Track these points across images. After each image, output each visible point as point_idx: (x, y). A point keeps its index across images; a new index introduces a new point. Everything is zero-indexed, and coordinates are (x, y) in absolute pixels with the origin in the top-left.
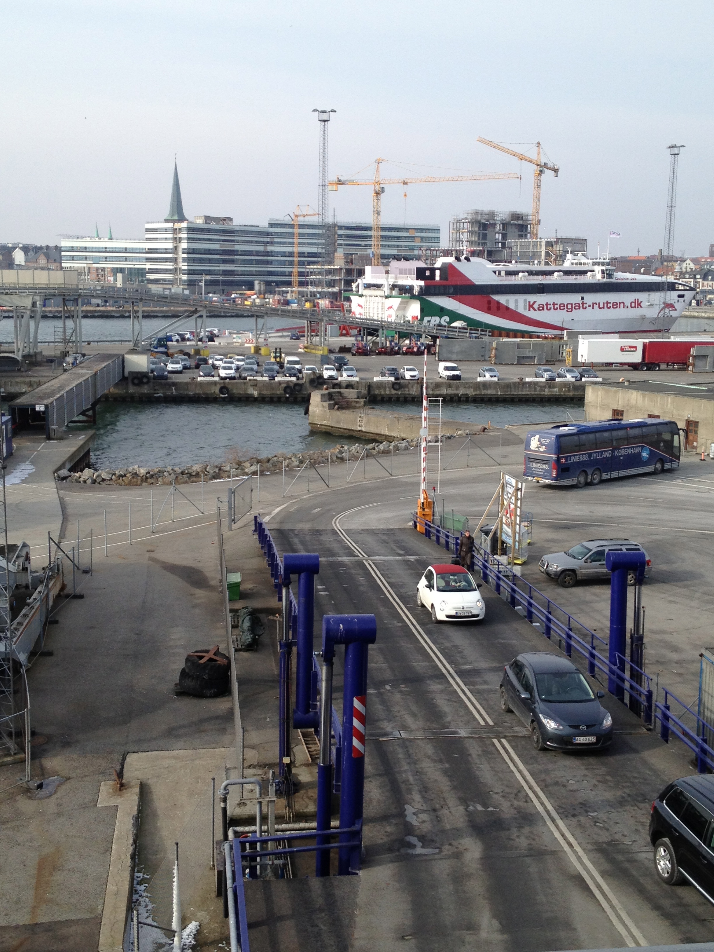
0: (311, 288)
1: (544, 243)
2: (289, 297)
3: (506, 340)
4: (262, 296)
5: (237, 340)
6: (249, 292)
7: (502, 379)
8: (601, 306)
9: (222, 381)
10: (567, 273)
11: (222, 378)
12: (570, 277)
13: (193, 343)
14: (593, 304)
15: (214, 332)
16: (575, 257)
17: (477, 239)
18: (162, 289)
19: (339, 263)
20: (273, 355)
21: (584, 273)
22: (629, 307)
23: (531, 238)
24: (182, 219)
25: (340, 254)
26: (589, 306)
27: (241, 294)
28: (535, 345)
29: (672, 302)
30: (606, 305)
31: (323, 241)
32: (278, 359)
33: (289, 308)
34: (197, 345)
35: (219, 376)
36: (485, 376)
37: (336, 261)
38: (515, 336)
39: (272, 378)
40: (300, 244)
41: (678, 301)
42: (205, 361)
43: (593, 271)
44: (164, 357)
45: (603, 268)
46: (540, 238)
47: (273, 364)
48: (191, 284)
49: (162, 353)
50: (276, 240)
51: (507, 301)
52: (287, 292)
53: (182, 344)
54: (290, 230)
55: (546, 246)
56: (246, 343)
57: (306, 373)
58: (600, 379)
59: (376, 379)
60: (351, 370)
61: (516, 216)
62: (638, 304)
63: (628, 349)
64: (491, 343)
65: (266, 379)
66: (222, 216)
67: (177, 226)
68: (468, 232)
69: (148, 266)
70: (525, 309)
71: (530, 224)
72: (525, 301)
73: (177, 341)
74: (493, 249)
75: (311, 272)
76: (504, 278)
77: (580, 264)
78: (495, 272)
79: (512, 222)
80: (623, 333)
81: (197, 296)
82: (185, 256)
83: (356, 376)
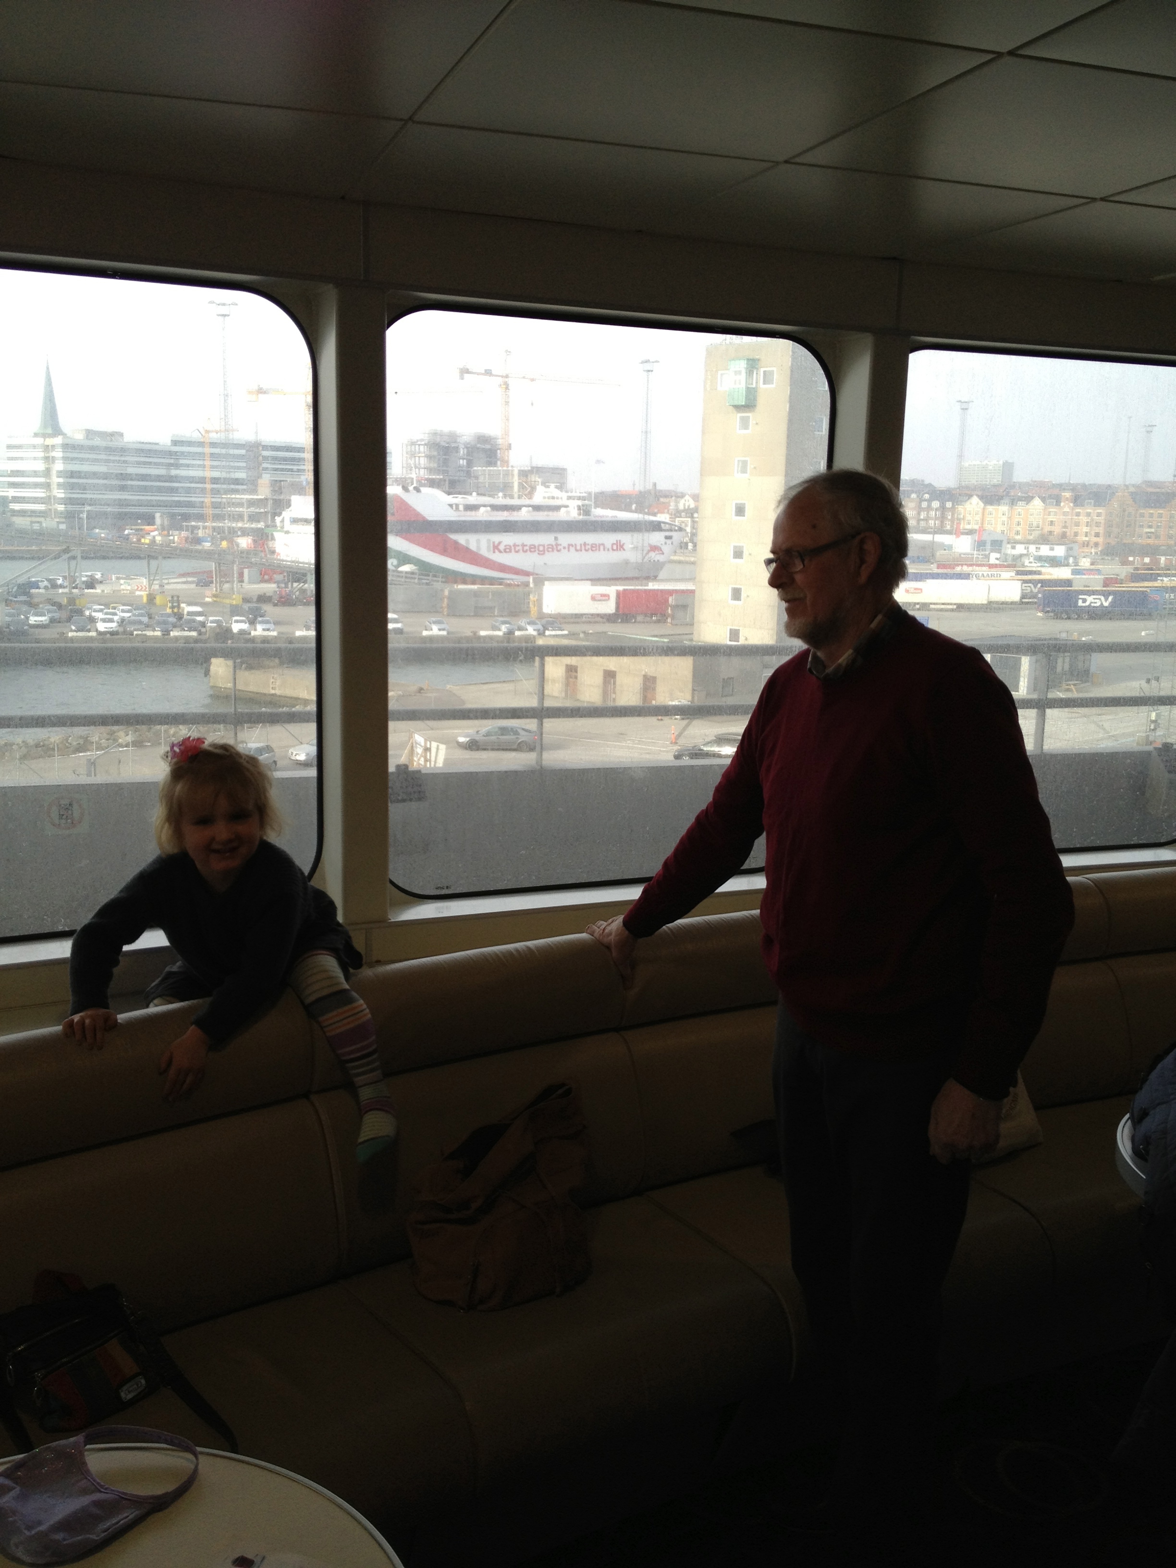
0: (227, 524)
1: (516, 473)
2: (200, 533)
3: (461, 587)
4: (166, 532)
5: (125, 587)
6: (147, 528)
7: (452, 633)
8: (578, 548)
9: (101, 637)
10: (537, 508)
11: (100, 633)
12: (541, 513)
13: (66, 590)
14: (569, 545)
15: (97, 577)
16: (547, 490)
17: (436, 465)
18: (29, 523)
19: (264, 492)
20: (170, 605)
21: (557, 508)
22: (610, 549)
23: (502, 466)
24: (57, 431)
25: (266, 479)
26: (564, 548)
27: (137, 530)
28: (494, 593)
29: (659, 545)
30: (583, 547)
31: (244, 464)
32: (176, 610)
33: (199, 547)
34: (71, 593)
35: (97, 630)
36: (432, 630)
37: (260, 489)
38: (473, 583)
39: (166, 633)
40: (212, 467)
41: (666, 543)
42: (80, 612)
43: (567, 506)
44: (25, 608)
45: (580, 503)
46: (512, 467)
47: (169, 615)
48: (70, 516)
49: (25, 603)
50: (181, 462)
51: (467, 541)
52: (198, 528)
53: (52, 591)
54: (199, 450)
55: (519, 476)
56: (137, 590)
57: (210, 626)
58: (566, 632)
59: (298, 633)
60: (267, 622)
61: (483, 439)
62: (619, 546)
63: (599, 597)
64: (442, 591)
65: (158, 633)
66: (110, 429)
67: (50, 441)
68: (425, 456)
69: (11, 493)
70: (489, 550)
71: (500, 449)
72: (489, 540)
73: (46, 588)
74: (456, 478)
75: (229, 503)
76: (463, 513)
77: (553, 498)
78: (451, 506)
79: (479, 445)
80: (596, 581)
81: (77, 532)
82: (61, 480)
83: (274, 630)
